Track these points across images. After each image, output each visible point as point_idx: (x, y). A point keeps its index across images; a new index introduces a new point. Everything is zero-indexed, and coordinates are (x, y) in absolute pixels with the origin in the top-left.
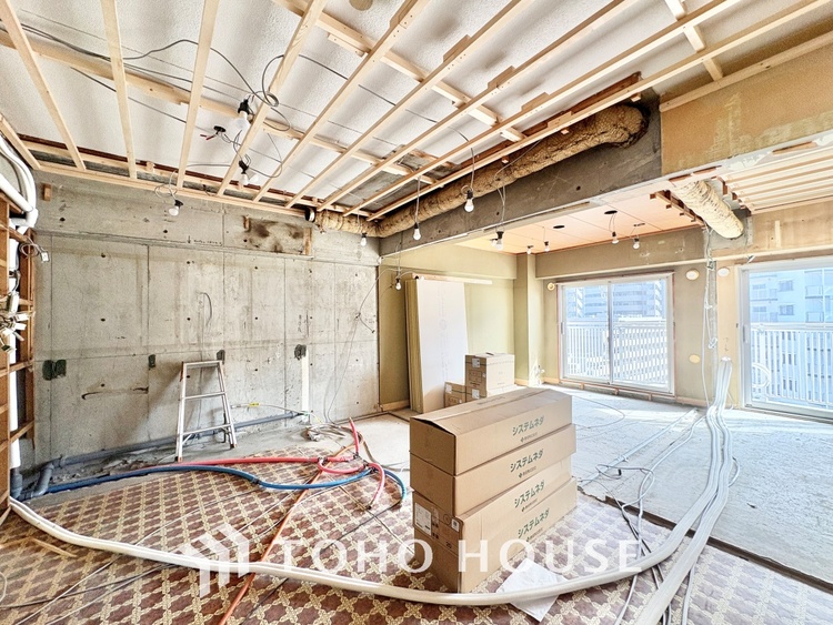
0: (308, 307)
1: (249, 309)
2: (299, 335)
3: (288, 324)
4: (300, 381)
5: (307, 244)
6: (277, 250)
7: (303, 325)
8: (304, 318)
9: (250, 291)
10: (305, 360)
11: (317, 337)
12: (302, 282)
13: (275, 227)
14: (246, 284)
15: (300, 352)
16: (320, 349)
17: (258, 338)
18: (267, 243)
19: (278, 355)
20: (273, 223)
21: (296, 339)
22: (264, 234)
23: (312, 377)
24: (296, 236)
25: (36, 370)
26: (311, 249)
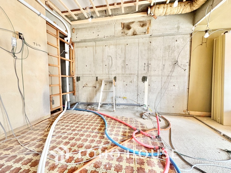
0: (149, 59)
1: (124, 61)
2: (144, 72)
3: (140, 68)
4: (144, 92)
5: (148, 28)
6: (134, 34)
7: (146, 68)
8: (147, 64)
9: (125, 54)
10: (146, 83)
11: (152, 73)
12: (146, 48)
13: (134, 24)
14: (123, 51)
15: (144, 79)
16: (153, 78)
17: (128, 72)
18: (130, 32)
19: (135, 80)
20: (133, 22)
21: (143, 73)
22: (129, 28)
23: (149, 91)
24: (143, 26)
25: (75, 79)
26: (150, 30)
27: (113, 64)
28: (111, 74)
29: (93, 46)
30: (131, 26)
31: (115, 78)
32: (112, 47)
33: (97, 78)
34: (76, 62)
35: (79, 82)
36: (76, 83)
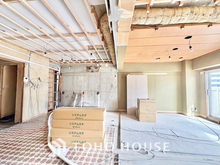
0: (100, 83)
1: (88, 84)
3: (96, 87)
4: (98, 100)
5: (98, 69)
6: (92, 72)
7: (99, 88)
8: (99, 86)
9: (88, 80)
10: (99, 95)
11: (102, 90)
12: (99, 78)
13: (92, 67)
14: (88, 79)
15: (98, 93)
16: (102, 93)
17: (90, 90)
18: (90, 70)
19: (93, 94)
20: (92, 66)
21: (97, 90)
22: (90, 69)
23: (100, 99)
24: (96, 68)
25: (62, 93)
26: (99, 70)
27: (83, 85)
28: (82, 91)
29: (72, 76)
30: (91, 68)
31: (83, 93)
32: (82, 76)
33: (74, 92)
34: (63, 84)
35: (64, 94)
36: (62, 95)
